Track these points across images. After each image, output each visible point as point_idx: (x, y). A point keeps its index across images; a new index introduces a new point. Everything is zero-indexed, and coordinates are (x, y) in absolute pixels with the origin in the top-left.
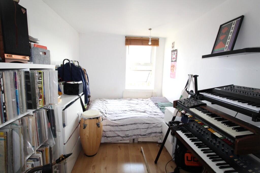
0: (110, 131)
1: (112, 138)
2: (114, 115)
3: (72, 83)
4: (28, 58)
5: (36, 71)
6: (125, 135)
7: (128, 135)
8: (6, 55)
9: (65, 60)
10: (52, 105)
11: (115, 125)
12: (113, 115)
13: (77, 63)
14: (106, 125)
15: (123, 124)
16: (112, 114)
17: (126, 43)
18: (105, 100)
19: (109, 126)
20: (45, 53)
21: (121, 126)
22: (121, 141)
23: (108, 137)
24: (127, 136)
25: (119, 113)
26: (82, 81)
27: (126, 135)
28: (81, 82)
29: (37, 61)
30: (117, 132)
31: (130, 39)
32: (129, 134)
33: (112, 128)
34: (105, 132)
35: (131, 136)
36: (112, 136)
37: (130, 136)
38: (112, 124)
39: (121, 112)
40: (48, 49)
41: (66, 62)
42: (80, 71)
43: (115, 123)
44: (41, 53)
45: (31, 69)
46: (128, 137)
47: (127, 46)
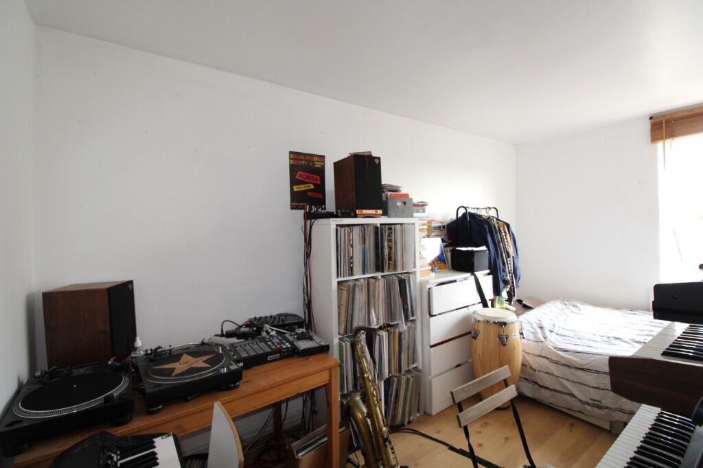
0: (548, 373)
1: (553, 392)
2: (569, 340)
3: (464, 249)
4: (380, 212)
5: (387, 226)
6: (591, 399)
7: (598, 401)
8: (357, 211)
9: (459, 208)
10: (411, 276)
11: (563, 362)
12: (570, 338)
13: (495, 211)
14: (540, 356)
15: (586, 367)
16: (568, 336)
17: (652, 135)
18: (575, 306)
19: (546, 361)
20: (405, 203)
21: (579, 372)
22: (579, 414)
23: (541, 386)
24: (597, 403)
25: (589, 340)
26: (488, 247)
27: (594, 400)
28: (484, 248)
29: (393, 214)
30: (564, 382)
31: (667, 122)
32: (603, 402)
33: (553, 368)
34: (535, 370)
35: (610, 409)
36: (551, 388)
37: (607, 408)
38: (554, 358)
39: (599, 339)
40: (410, 197)
41: (462, 212)
42: (486, 227)
43: (562, 357)
44: (399, 204)
45: (381, 224)
46: (600, 407)
47: (660, 144)
